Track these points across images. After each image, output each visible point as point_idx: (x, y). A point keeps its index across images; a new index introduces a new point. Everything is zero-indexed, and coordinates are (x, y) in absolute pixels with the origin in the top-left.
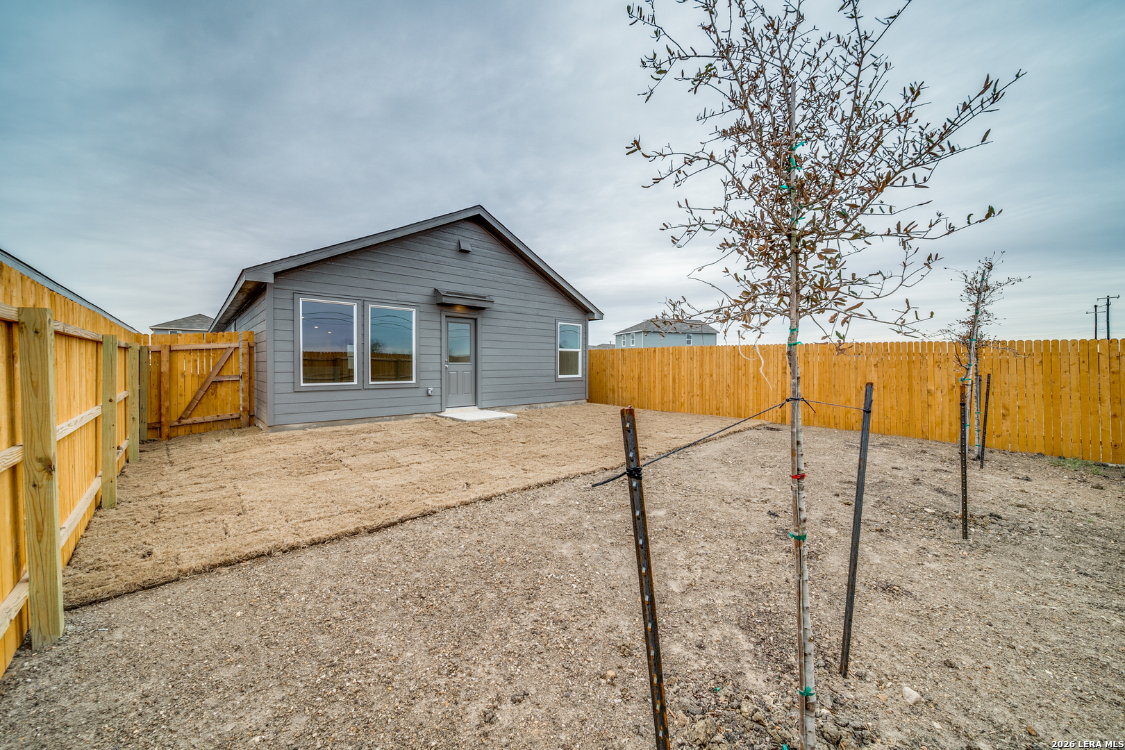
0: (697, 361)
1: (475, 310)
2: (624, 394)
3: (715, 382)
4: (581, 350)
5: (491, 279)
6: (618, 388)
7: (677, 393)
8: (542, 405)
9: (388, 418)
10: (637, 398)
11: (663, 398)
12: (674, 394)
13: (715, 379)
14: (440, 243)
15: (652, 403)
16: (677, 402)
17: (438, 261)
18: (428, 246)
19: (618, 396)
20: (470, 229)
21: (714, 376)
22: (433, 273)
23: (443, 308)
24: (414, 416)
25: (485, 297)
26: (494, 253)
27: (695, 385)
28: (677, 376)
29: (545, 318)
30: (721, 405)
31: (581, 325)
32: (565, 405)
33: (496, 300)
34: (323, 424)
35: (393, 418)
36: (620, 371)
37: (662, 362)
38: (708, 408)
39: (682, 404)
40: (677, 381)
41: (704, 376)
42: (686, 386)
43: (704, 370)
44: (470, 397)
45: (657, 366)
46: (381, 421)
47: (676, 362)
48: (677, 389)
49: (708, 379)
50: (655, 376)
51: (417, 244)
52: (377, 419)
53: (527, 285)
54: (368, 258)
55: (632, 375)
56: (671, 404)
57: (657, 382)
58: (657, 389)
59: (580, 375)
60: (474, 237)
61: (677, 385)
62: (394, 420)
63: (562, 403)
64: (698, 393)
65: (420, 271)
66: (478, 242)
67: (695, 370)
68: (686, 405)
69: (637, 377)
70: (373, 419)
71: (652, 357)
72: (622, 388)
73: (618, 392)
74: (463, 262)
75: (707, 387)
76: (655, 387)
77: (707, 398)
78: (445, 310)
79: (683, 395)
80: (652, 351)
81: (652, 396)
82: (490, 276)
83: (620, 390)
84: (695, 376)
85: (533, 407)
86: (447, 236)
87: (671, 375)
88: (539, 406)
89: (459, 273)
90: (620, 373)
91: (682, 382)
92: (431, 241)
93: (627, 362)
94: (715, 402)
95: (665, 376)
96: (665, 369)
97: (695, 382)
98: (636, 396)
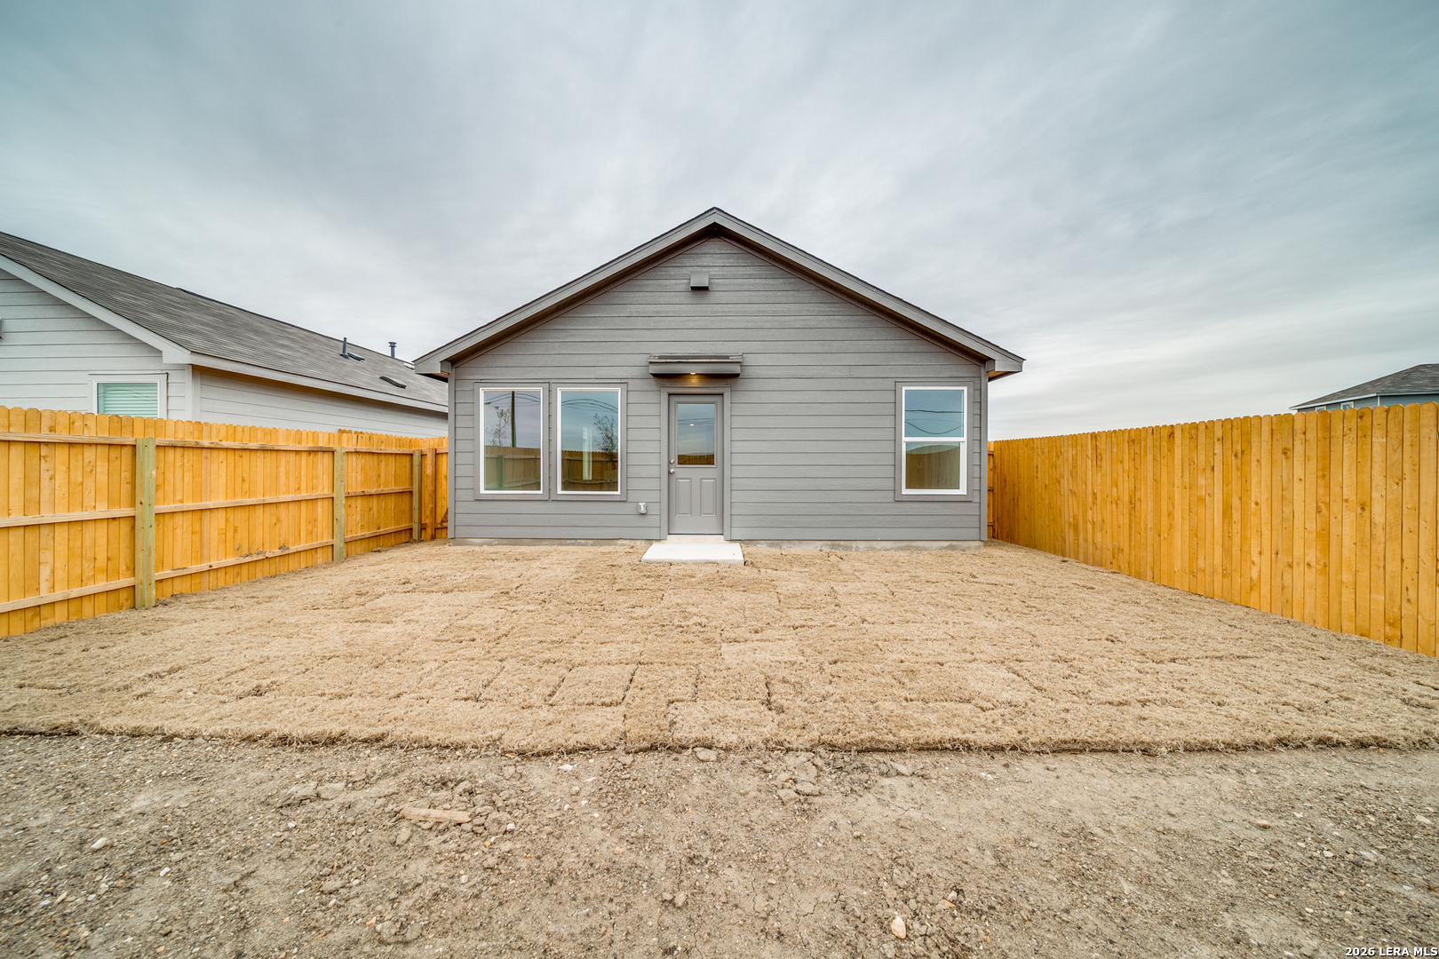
0: (1306, 458)
1: (723, 378)
2: (1099, 538)
3: (1379, 532)
4: (964, 439)
5: (750, 325)
6: (1085, 522)
7: (1236, 551)
8: (862, 545)
9: (583, 541)
10: (1126, 550)
11: (1193, 558)
12: (1227, 551)
13: (1379, 519)
14: (660, 285)
15: (1164, 567)
16: (1236, 577)
17: (657, 312)
18: (640, 294)
19: (1086, 540)
20: (712, 251)
21: (1378, 509)
22: (648, 332)
23: (665, 382)
24: (620, 542)
25: (727, 357)
26: (758, 281)
27: (1298, 533)
28: (1236, 502)
29: (868, 381)
30: (1408, 610)
31: (965, 389)
32: (917, 548)
33: (749, 360)
34: (505, 541)
35: (591, 542)
36: (1089, 483)
37: (1191, 462)
38: (1348, 609)
39: (1254, 586)
40: (1236, 516)
41: (1335, 507)
42: (1266, 532)
43: (1335, 489)
44: (713, 520)
45: (1178, 472)
46: (574, 544)
47: (1235, 462)
48: (1236, 539)
49: (1349, 518)
50: (1171, 499)
51: (625, 294)
52: (568, 542)
53: (827, 325)
54: (557, 327)
55: (1115, 494)
56: (1218, 578)
57: (1178, 514)
58: (1178, 534)
59: (962, 490)
60: (720, 262)
61: (1236, 527)
62: (592, 545)
63: (914, 544)
64: (1311, 558)
65: (626, 332)
66: (725, 269)
67: (1298, 487)
68: (1265, 590)
69: (1126, 499)
70: (563, 542)
71: (1164, 450)
72: (1093, 523)
73: (1086, 531)
74: (703, 307)
75: (1347, 541)
76: (1171, 527)
77: (1347, 577)
78: (667, 384)
79: (1255, 558)
80: (1165, 434)
81: (1164, 549)
82: (748, 322)
83: (1090, 526)
84: (1298, 507)
85: (839, 546)
86: (673, 271)
87: (1218, 497)
88: (854, 544)
89: (691, 325)
90: (1090, 488)
91: (1254, 520)
92: (646, 285)
93: (1106, 464)
94: (1379, 597)
95: (1201, 500)
96: (1202, 481)
97: (1298, 523)
98: (1125, 545)
